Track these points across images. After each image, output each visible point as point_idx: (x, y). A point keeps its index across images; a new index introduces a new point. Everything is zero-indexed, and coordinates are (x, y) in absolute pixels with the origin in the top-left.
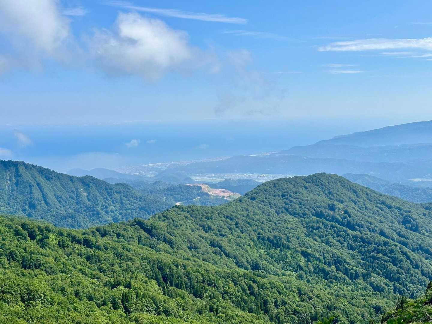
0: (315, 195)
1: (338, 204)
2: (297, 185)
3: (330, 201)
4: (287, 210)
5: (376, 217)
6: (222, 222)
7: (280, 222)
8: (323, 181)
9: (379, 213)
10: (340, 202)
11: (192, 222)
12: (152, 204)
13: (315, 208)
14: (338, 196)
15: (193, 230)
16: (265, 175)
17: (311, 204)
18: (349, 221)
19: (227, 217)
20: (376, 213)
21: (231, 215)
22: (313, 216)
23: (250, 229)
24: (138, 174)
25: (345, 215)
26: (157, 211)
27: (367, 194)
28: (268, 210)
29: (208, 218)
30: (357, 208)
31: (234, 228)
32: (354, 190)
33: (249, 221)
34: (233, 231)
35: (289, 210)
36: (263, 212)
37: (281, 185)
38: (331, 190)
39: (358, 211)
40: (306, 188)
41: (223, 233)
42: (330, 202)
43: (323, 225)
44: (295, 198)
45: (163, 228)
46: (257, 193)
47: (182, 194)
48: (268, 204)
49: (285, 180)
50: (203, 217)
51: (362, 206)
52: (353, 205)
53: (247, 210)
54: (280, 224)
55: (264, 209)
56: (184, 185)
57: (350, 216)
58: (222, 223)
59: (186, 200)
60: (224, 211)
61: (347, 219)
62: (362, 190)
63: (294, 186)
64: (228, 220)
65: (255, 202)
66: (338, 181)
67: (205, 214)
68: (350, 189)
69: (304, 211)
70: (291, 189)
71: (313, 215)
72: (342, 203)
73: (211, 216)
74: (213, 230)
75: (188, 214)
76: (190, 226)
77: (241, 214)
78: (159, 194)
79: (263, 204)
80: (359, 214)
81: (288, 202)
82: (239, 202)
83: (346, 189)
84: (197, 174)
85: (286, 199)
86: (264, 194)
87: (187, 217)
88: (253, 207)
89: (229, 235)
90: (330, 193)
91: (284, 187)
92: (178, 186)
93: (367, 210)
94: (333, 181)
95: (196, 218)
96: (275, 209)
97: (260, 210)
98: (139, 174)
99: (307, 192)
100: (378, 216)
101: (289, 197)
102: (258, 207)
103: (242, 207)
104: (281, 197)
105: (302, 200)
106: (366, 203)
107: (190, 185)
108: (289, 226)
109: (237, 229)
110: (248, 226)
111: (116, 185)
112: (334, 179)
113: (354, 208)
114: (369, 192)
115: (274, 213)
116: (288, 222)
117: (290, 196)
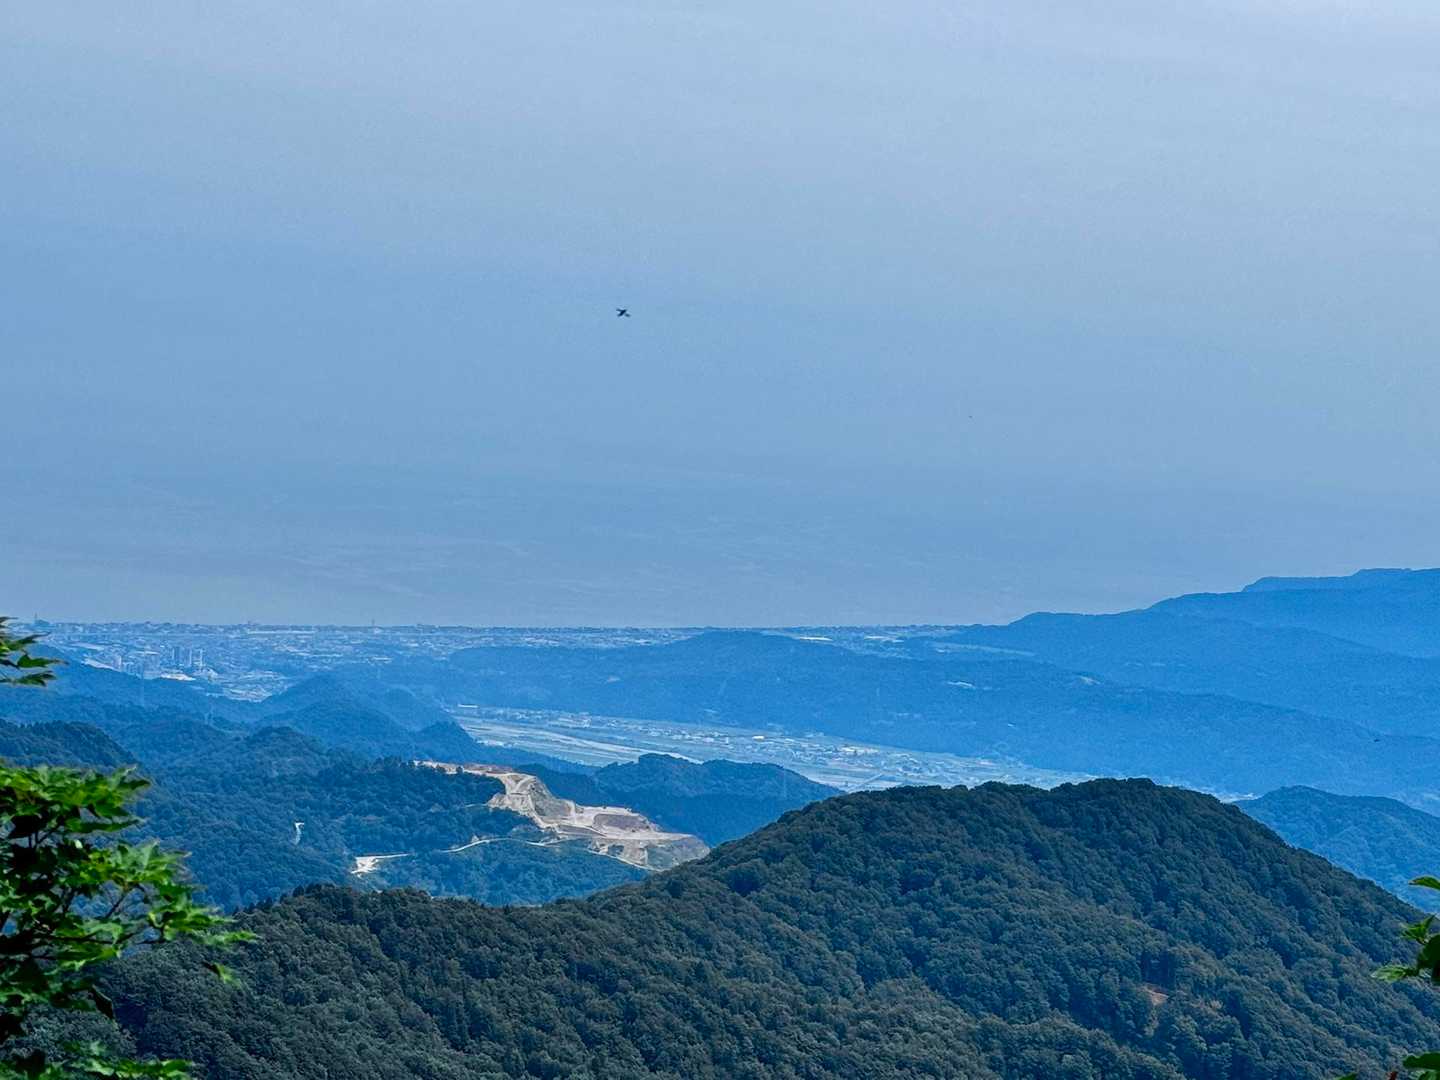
0: (1081, 896)
1: (1196, 959)
2: (990, 829)
3: (1153, 934)
4: (918, 959)
5: (1393, 1049)
6: (551, 998)
7: (867, 1024)
8: (1133, 821)
9: (1408, 1026)
10: (1208, 946)
11: (386, 984)
12: (221, 854)
13: (1071, 968)
14: (1201, 915)
15: (383, 1029)
16: (861, 751)
17: (1052, 943)
18: (1241, 1053)
19: (584, 973)
20: (1393, 1025)
21: (607, 964)
22: (1052, 1008)
23: (699, 1049)
24: (182, 677)
25: (1228, 1018)
26: (242, 892)
27: (1359, 916)
28: (818, 952)
29: (476, 969)
30: (1293, 989)
31: (611, 1037)
32: (1288, 889)
33: (697, 1005)
34: (605, 1052)
35: (931, 964)
36: (789, 963)
37: (906, 824)
38: (1169, 876)
39: (1298, 1006)
40: (1036, 853)
41: (549, 1058)
42: (1155, 942)
43: (1095, 1065)
44: (973, 904)
45: (214, 1006)
46: (772, 856)
47: (394, 811)
48: (823, 921)
49: (929, 797)
50: (455, 963)
51: (1321, 976)
52: (1278, 971)
53: (704, 942)
54: (864, 1035)
55: (795, 944)
56: (412, 764)
57: (1248, 1027)
58: (549, 1005)
59: (412, 850)
60: (569, 941)
61: (1236, 1045)
62: (1337, 892)
63: (975, 834)
64: (588, 989)
65: (751, 904)
66: (1211, 829)
67: (464, 946)
68: (1269, 878)
69: (1012, 978)
70: (955, 853)
71: (1056, 1003)
72: (1220, 949)
73: (499, 959)
74: (498, 1038)
75: (374, 936)
76: (369, 1007)
77: (662, 964)
78: (269, 799)
79: (795, 917)
80: (1303, 1024)
81: (932, 919)
82: (666, 893)
83: (1253, 879)
84: (501, 711)
85: (922, 901)
86: (807, 861)
87: (362, 955)
88: (739, 931)
89: (580, 1072)
90: (1161, 892)
91: (919, 837)
92: (380, 768)
93: (1350, 1004)
94: (1185, 825)
95: (413, 965)
96: (858, 949)
97: (775, 948)
98: (190, 679)
99: (1042, 874)
100: (1405, 1042)
101: (936, 892)
102: (766, 932)
103: (678, 926)
104: (896, 889)
105: (1008, 917)
106: (1346, 963)
107: (442, 770)
108: (913, 1051)
109: (627, 1045)
110: (688, 1035)
111: (38, 729)
112: (1194, 821)
113: (1278, 988)
114: (1370, 906)
115: (847, 974)
116: (912, 1032)
117: (947, 888)
